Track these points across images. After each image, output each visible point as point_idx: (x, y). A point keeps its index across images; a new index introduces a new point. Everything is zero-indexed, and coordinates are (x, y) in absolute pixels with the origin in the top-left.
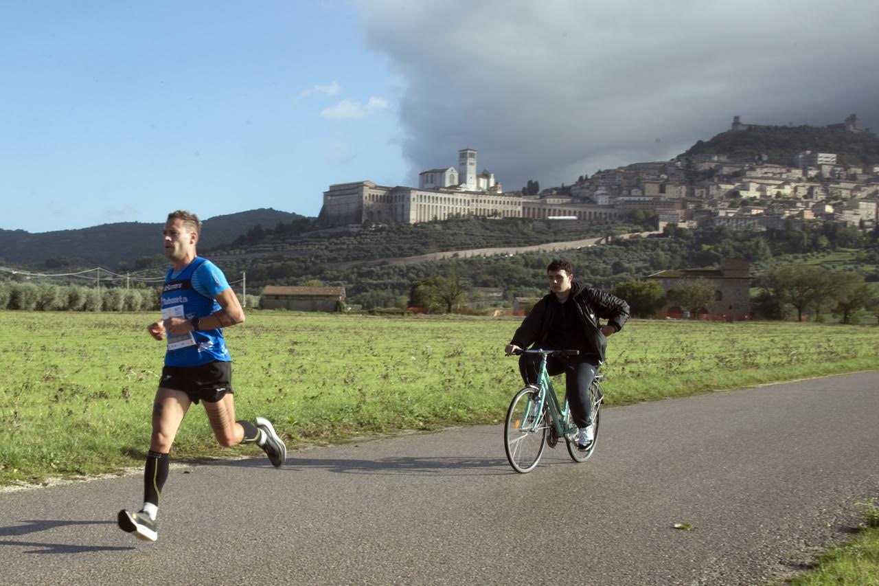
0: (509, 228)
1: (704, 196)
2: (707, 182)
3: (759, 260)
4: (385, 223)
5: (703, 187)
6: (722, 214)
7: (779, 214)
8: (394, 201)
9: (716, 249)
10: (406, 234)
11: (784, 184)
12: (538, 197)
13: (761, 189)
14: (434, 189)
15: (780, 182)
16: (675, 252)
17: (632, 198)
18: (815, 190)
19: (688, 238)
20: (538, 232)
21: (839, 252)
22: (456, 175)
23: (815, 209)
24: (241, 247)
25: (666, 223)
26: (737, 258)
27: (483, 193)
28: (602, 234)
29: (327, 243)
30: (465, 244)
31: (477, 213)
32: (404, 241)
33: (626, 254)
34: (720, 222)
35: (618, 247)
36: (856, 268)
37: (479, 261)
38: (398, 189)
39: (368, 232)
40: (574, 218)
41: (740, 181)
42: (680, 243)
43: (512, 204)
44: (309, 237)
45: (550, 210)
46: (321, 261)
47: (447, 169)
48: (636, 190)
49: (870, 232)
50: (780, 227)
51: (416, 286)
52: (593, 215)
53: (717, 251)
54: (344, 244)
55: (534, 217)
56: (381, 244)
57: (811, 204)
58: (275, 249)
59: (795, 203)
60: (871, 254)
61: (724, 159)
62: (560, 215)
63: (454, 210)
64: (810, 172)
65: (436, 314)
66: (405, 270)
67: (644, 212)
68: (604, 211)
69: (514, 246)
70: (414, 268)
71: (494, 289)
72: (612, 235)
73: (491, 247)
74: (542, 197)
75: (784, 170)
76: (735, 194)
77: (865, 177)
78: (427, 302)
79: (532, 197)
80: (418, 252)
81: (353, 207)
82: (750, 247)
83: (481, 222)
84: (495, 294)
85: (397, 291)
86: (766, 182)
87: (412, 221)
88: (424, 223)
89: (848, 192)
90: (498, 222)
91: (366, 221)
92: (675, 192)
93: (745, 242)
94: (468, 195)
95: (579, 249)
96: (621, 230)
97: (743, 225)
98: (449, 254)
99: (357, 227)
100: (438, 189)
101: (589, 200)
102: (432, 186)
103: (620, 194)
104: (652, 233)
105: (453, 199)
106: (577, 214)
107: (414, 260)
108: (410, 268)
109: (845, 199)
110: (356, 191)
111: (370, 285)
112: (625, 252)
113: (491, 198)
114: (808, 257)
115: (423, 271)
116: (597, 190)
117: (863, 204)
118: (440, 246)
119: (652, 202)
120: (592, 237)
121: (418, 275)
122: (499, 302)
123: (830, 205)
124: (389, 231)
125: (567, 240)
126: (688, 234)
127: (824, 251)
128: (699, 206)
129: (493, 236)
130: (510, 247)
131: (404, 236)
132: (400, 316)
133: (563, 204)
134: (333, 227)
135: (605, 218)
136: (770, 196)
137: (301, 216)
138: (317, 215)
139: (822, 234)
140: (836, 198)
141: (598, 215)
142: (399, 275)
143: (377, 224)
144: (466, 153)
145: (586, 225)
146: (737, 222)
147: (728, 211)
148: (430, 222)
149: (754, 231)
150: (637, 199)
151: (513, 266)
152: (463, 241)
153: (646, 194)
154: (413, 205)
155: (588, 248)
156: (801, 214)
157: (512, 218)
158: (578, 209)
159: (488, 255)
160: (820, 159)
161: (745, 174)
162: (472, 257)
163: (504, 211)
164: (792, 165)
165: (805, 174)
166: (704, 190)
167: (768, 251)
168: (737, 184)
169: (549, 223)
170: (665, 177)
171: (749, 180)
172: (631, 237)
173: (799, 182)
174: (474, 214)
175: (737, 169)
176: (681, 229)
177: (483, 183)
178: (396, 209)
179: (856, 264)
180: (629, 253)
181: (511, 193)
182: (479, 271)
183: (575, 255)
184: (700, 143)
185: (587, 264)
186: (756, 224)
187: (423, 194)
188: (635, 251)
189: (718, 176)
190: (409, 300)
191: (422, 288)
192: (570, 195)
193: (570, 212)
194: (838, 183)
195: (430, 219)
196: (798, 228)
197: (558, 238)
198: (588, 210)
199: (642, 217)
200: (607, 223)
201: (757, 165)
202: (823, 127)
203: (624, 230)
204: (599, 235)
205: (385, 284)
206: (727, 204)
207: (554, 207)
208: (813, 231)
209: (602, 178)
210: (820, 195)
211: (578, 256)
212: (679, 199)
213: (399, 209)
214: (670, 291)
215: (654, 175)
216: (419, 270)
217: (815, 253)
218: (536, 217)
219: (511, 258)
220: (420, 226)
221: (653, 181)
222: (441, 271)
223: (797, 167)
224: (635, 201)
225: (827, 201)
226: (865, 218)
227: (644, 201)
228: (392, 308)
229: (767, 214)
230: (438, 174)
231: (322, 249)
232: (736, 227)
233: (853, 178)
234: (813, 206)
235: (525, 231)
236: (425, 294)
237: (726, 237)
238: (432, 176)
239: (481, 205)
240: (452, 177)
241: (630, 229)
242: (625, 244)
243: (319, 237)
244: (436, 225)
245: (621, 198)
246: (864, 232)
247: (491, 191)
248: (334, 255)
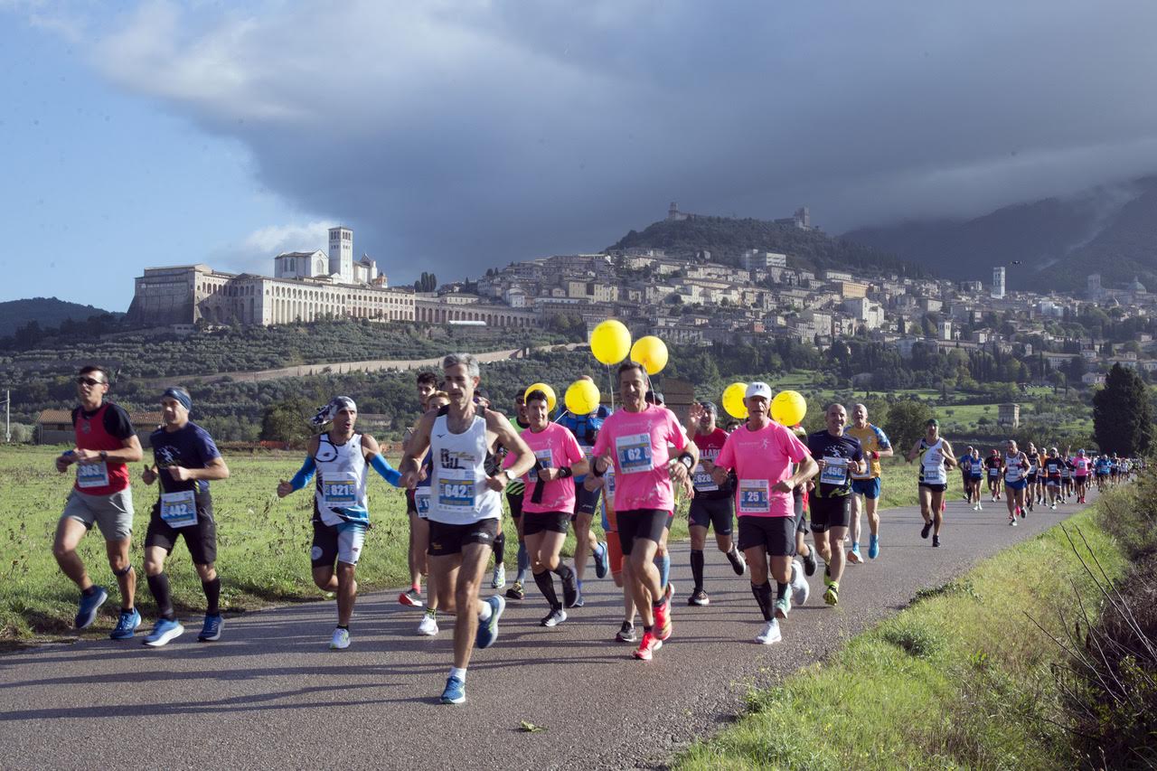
0: (397, 334)
1: (640, 300)
2: (642, 282)
3: (707, 382)
4: (226, 323)
5: (639, 289)
6: (661, 323)
7: (726, 326)
8: (239, 294)
10: (257, 339)
11: (730, 288)
12: (436, 294)
13: (705, 294)
14: (296, 279)
15: (727, 286)
17: (554, 300)
18: (765, 298)
20: (436, 341)
21: (794, 373)
22: (326, 262)
23: (766, 320)
24: (5, 352)
26: (681, 379)
27: (363, 287)
28: (517, 345)
29: (141, 350)
30: (340, 355)
31: (354, 312)
32: (254, 349)
33: (548, 371)
34: (659, 333)
35: (538, 363)
36: (813, 393)
37: (359, 378)
38: (244, 277)
39: (202, 336)
40: (483, 323)
41: (681, 283)
43: (401, 303)
44: (114, 341)
45: (450, 312)
46: (133, 375)
47: (313, 253)
48: (557, 289)
49: (827, 350)
50: (727, 342)
51: (269, 412)
52: (506, 319)
54: (167, 351)
55: (430, 320)
56: (221, 352)
57: (761, 314)
58: (61, 356)
59: (744, 313)
60: (829, 377)
61: (661, 255)
62: (464, 319)
63: (324, 309)
64: (758, 276)
65: (299, 449)
66: (256, 390)
67: (569, 318)
68: (519, 315)
69: (406, 359)
70: (269, 386)
71: (379, 416)
72: (530, 346)
73: (375, 358)
74: (440, 295)
75: (730, 272)
76: (675, 299)
77: (817, 285)
78: (287, 433)
79: (429, 294)
80: (274, 365)
81: (180, 300)
82: (695, 365)
83: (360, 325)
84: (382, 423)
85: (245, 418)
86: (710, 285)
87: (266, 323)
88: (283, 325)
89: (801, 301)
90: (383, 327)
91: (199, 319)
92: (605, 294)
93: (690, 359)
94: (342, 289)
95: (490, 364)
96: (541, 340)
97: (686, 338)
98: (317, 369)
99: (185, 328)
100: (301, 279)
101: (500, 301)
102: (293, 275)
103: (538, 294)
104: (579, 345)
105: (322, 293)
106: (486, 318)
107: (268, 376)
108: (263, 387)
109: (797, 310)
110: (183, 277)
111: (206, 410)
112: (548, 369)
113: (373, 294)
115: (281, 390)
116: (510, 287)
117: (817, 317)
118: (305, 357)
119: (578, 306)
120: (506, 348)
121: (274, 397)
122: (387, 434)
123: (782, 316)
124: (233, 335)
127: (778, 372)
128: (635, 313)
129: (378, 345)
130: (400, 359)
131: (254, 343)
132: (247, 453)
133: (467, 305)
134: (150, 327)
135: (522, 325)
136: (716, 303)
137: (101, 310)
138: (125, 310)
139: (775, 351)
140: (788, 308)
141: (512, 320)
142: (248, 395)
143: (215, 324)
144: (339, 233)
145: (498, 333)
147: (668, 319)
148: (290, 324)
149: (699, 345)
150: (560, 301)
151: (404, 384)
152: (337, 351)
153: (571, 295)
154: (267, 300)
155: (500, 362)
156: (751, 326)
157: (402, 322)
158: (486, 312)
159: (371, 370)
160: (768, 260)
161: (686, 274)
162: (349, 373)
163: (391, 312)
164: (737, 265)
165: (753, 276)
166: (639, 293)
167: (716, 371)
168: (677, 287)
169: (450, 329)
170: (593, 274)
171: (691, 282)
172: (553, 350)
173: (747, 287)
174: (352, 314)
175: (677, 268)
177: (362, 272)
178: (242, 305)
179: (814, 388)
180: (552, 371)
181: (399, 288)
182: (358, 392)
184: (632, 233)
185: (500, 384)
186: (701, 338)
187: (281, 285)
188: (560, 368)
189: (656, 276)
190: (260, 430)
191: (278, 413)
192: (477, 293)
193: (477, 315)
194: (790, 290)
195: (291, 321)
196: (748, 343)
198: (500, 314)
199: (567, 324)
200: (523, 331)
201: (699, 263)
202: (770, 222)
203: (545, 340)
204: (514, 346)
205: (227, 409)
206: (667, 311)
207: (456, 309)
208: (765, 347)
209: (516, 273)
210: (770, 305)
211: (488, 373)
212: (610, 303)
213: (247, 304)
215: (580, 271)
216: (276, 390)
217: (768, 374)
218: (434, 321)
219: (403, 374)
220: (278, 330)
221: (578, 279)
222: (307, 391)
223: (744, 269)
224: (557, 304)
225: (777, 312)
226: (820, 334)
227: (569, 304)
228: (238, 443)
229: (712, 325)
230: (301, 260)
231: (134, 359)
232: (679, 340)
233: (805, 285)
234: (764, 317)
235: (420, 339)
236: (283, 423)
238: (292, 261)
239: (361, 304)
240: (321, 264)
241: (553, 339)
242: (547, 358)
243: (130, 341)
244: (300, 328)
245: (539, 300)
246: (820, 350)
247: (374, 284)
248: (151, 367)
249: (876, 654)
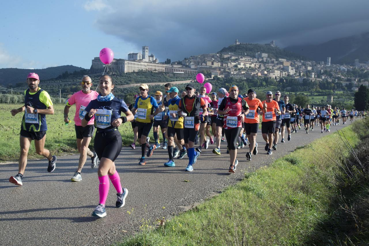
0: (160, 75)
1: (226, 66)
4: (115, 72)
5: (226, 63)
6: (232, 73)
7: (250, 74)
8: (118, 64)
10: (123, 77)
12: (171, 65)
13: (244, 65)
14: (133, 60)
15: (251, 63)
16: (217, 86)
17: (203, 66)
18: (261, 66)
19: (221, 81)
20: (171, 77)
21: (269, 87)
22: (141, 56)
24: (60, 79)
25: (214, 75)
28: (192, 79)
29: (93, 79)
30: (145, 81)
31: (149, 70)
32: (122, 79)
34: (231, 76)
35: (198, 83)
38: (120, 60)
40: (183, 73)
41: (238, 62)
42: (219, 83)
43: (161, 67)
45: (174, 70)
47: (138, 53)
48: (204, 63)
49: (278, 81)
50: (250, 78)
51: (126, 96)
52: (189, 72)
55: (169, 72)
57: (260, 71)
58: (73, 81)
59: (255, 70)
61: (232, 54)
62: (178, 71)
63: (141, 68)
64: (260, 60)
66: (123, 90)
67: (207, 71)
69: (162, 82)
70: (126, 89)
73: (154, 82)
75: (252, 59)
76: (236, 66)
77: (276, 62)
79: (169, 65)
80: (127, 83)
82: (241, 84)
83: (150, 73)
86: (246, 62)
87: (125, 72)
88: (130, 73)
89: (272, 67)
90: (156, 73)
91: (108, 71)
92: (217, 65)
94: (146, 63)
95: (185, 84)
97: (239, 77)
100: (135, 60)
101: (188, 67)
102: (133, 59)
103: (198, 65)
105: (140, 64)
106: (184, 71)
107: (126, 86)
108: (125, 89)
109: (270, 69)
113: (154, 64)
114: (259, 88)
116: (191, 63)
117: (276, 71)
118: (136, 81)
119: (209, 68)
120: (189, 80)
123: (266, 71)
124: (117, 75)
125: (181, 81)
126: (221, 79)
127: (264, 87)
128: (225, 70)
129: (155, 78)
130: (161, 82)
131: (122, 77)
133: (179, 68)
134: (96, 73)
135: (194, 73)
136: (247, 67)
137: (83, 68)
138: (90, 69)
139: (264, 81)
141: (191, 72)
142: (121, 92)
143: (112, 72)
144: (145, 48)
145: (187, 76)
146: (237, 75)
147: (234, 72)
148: (132, 73)
149: (243, 79)
150: (204, 67)
152: (144, 80)
153: (207, 65)
154: (126, 66)
155: (188, 83)
156: (257, 74)
157: (161, 72)
158: (184, 70)
159: (153, 85)
160: (262, 55)
161: (239, 59)
163: (158, 69)
164: (254, 57)
165: (258, 60)
167: (247, 86)
168: (237, 63)
169: (174, 74)
170: (214, 59)
171: (241, 61)
173: (256, 63)
175: (237, 58)
176: (219, 78)
177: (151, 59)
178: (119, 67)
181: (161, 63)
183: (183, 86)
184: (225, 48)
186: (243, 77)
187: (129, 62)
189: (231, 60)
191: (128, 97)
192: (182, 64)
193: (181, 70)
194: (268, 64)
195: (132, 72)
196: (256, 79)
197: (177, 80)
198: (188, 70)
199: (206, 73)
200: (194, 75)
201: (243, 56)
202: (263, 45)
206: (234, 70)
207: (176, 69)
208: (261, 80)
209: (192, 59)
210: (263, 68)
212: (218, 67)
213: (121, 67)
215: (210, 58)
216: (128, 90)
218: (170, 72)
219: (161, 86)
220: (128, 74)
221: (209, 61)
222: (136, 91)
223: (256, 58)
224: (203, 67)
225: (265, 70)
226: (277, 76)
227: (207, 67)
229: (246, 74)
230: (135, 55)
232: (237, 78)
233: (273, 62)
234: (261, 71)
235: (166, 77)
237: (233, 81)
238: (132, 55)
239: (150, 67)
240: (140, 56)
244: (134, 74)
245: (199, 66)
246: (277, 81)
247: (154, 62)
248: (96, 84)
249: (282, 164)
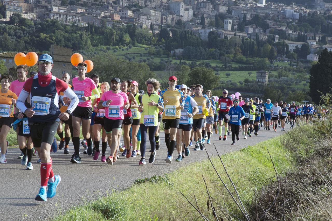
3: (83, 49)
7: (96, 14)
9: (51, 38)
16: (20, 37)
19: (29, 27)
21: (137, 46)
23: (121, 13)
25: (12, 13)
34: (54, 16)
36: (148, 59)
42: (23, 30)
49: (157, 34)
50: (97, 25)
53: (52, 39)
57: (118, 9)
60: (158, 50)
82: (76, 38)
89: (143, 2)
93: (72, 34)
97: (71, 20)
109: (141, 7)
114: (117, 49)
117: (152, 12)
123: (131, 10)
126: (29, 23)
127: (127, 45)
139: (126, 32)
140: (135, 6)
149: (79, 26)
156: (112, 16)
167: (89, 42)
176: (24, 19)
179: (148, 56)
186: (81, 21)
196: (110, 26)
208: (120, 29)
210: (124, 3)
214: (11, 69)
217: (121, 46)
225: (129, 8)
226: (154, 23)
229: (88, 14)
232: (66, 21)
234: (120, 11)
237: (58, 28)
246: (153, 33)
